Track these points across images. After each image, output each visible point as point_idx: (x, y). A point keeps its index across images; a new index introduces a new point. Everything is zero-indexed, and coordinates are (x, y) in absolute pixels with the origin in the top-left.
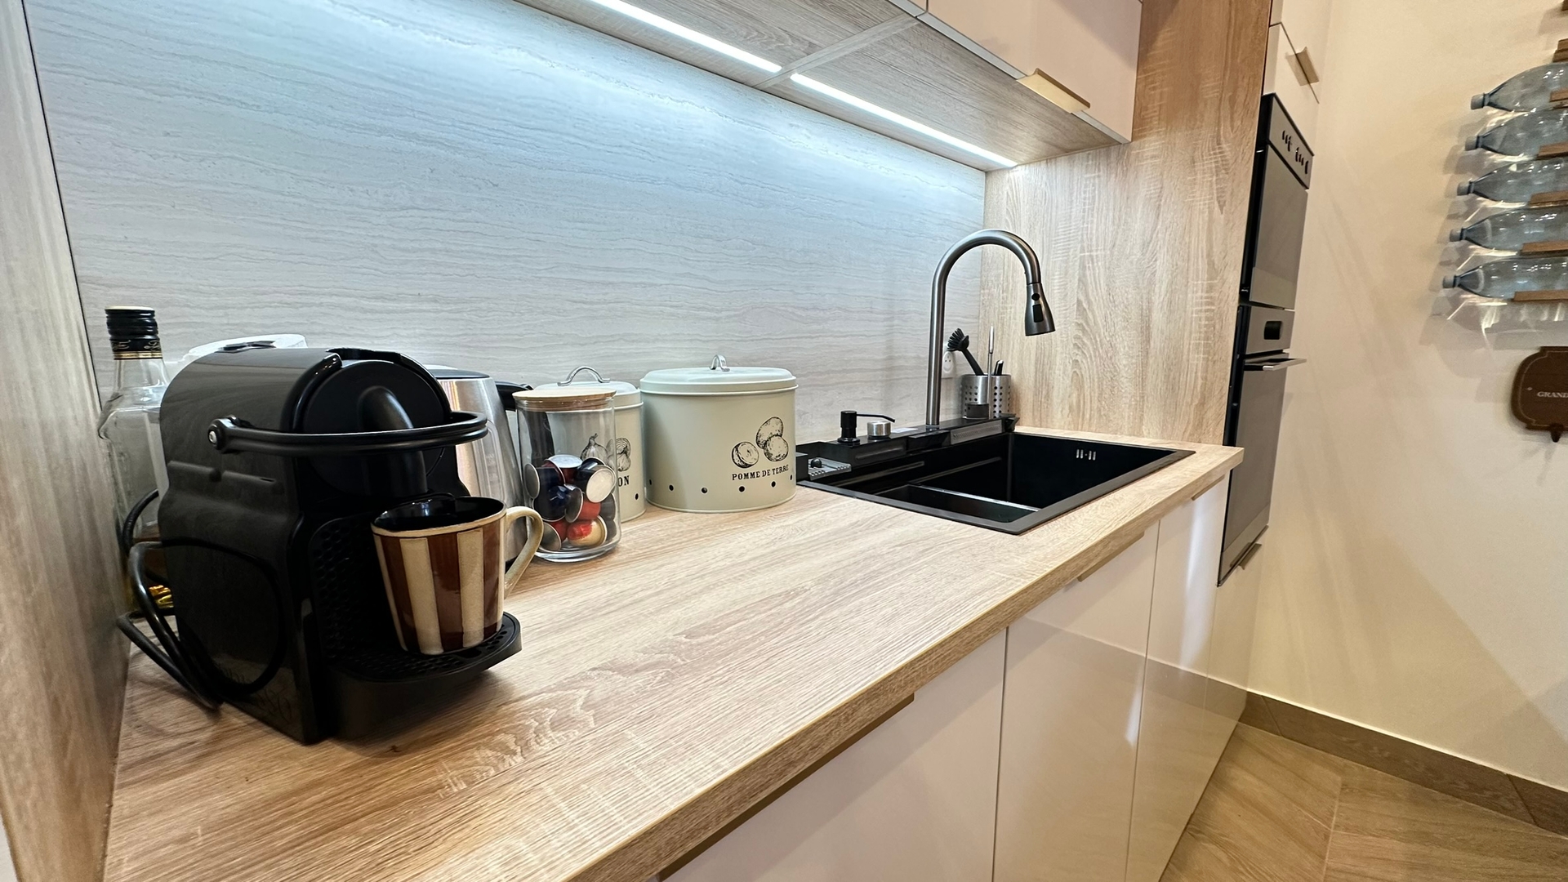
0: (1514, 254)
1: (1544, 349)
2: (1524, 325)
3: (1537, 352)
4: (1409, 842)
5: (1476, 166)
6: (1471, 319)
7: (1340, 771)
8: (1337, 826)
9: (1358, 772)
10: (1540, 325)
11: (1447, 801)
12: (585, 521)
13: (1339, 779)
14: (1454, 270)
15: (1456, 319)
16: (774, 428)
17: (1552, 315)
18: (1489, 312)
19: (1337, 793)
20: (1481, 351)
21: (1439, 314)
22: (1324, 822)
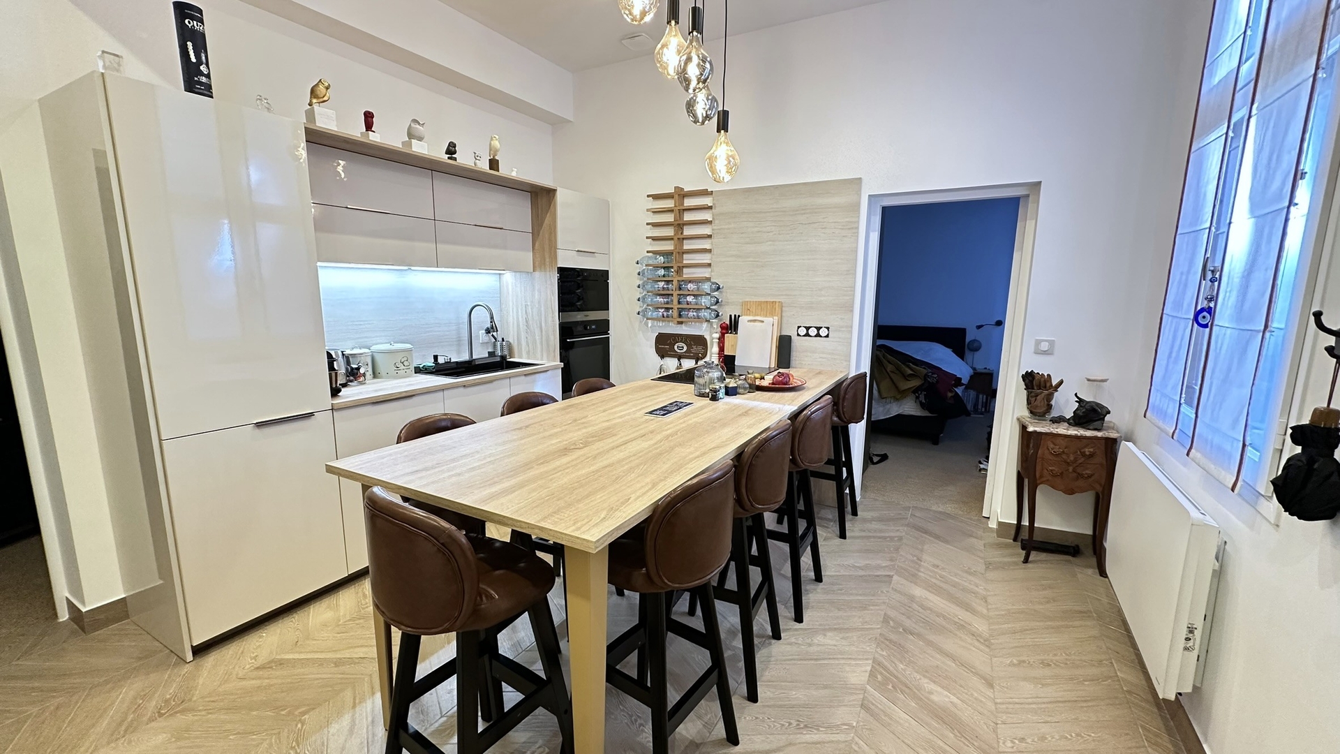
2: (654, 326)
3: (658, 334)
12: (359, 377)
16: (405, 359)
17: (658, 323)
18: (649, 322)
20: (647, 334)
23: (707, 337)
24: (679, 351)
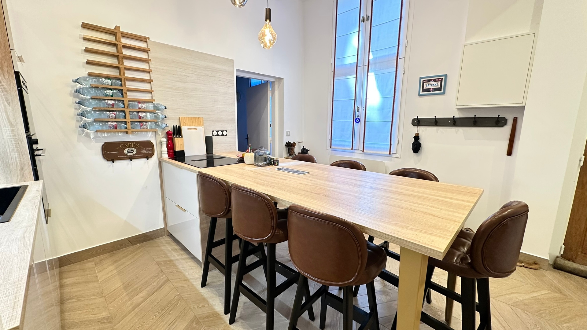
0: (93, 120)
1: (105, 142)
2: (100, 137)
3: (104, 143)
4: (114, 264)
5: (78, 97)
6: (88, 135)
7: (93, 261)
8: (98, 273)
9: (96, 259)
10: (103, 137)
11: (117, 252)
13: (93, 263)
14: (80, 123)
15: (85, 136)
17: (104, 134)
18: (91, 134)
19: (94, 266)
20: (93, 143)
21: (80, 134)
22: (95, 274)
23: (153, 141)
24: (129, 154)
